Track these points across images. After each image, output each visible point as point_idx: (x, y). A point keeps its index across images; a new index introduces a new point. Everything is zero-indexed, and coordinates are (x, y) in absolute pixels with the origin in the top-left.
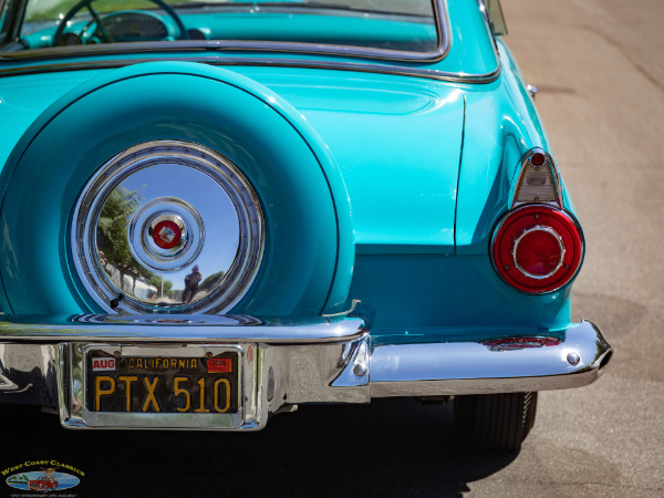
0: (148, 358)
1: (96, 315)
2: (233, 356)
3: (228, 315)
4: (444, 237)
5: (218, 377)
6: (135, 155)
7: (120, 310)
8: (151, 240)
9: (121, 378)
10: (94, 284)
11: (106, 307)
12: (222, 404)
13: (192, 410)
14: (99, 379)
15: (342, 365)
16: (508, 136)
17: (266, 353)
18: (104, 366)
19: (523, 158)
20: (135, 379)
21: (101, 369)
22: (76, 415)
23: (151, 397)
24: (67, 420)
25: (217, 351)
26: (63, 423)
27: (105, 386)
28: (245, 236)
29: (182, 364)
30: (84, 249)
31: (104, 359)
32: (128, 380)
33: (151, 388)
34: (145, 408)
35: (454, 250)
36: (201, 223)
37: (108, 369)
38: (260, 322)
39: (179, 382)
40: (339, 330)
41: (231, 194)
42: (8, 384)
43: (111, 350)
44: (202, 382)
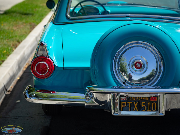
0: (135, 97)
1: (120, 86)
2: (157, 97)
3: (153, 86)
5: (153, 102)
6: (128, 45)
7: (126, 85)
8: (134, 67)
9: (128, 102)
10: (119, 78)
11: (122, 84)
12: (154, 109)
13: (146, 111)
14: (122, 103)
17: (166, 96)
20: (132, 102)
21: (123, 100)
22: (116, 112)
23: (136, 107)
24: (114, 113)
25: (153, 95)
27: (124, 104)
28: (158, 66)
29: (144, 99)
30: (116, 68)
31: (123, 97)
32: (130, 103)
33: (136, 105)
34: (134, 110)
36: (147, 63)
37: (125, 100)
39: (143, 103)
41: (154, 54)
42: (97, 104)
43: (125, 95)
44: (149, 103)
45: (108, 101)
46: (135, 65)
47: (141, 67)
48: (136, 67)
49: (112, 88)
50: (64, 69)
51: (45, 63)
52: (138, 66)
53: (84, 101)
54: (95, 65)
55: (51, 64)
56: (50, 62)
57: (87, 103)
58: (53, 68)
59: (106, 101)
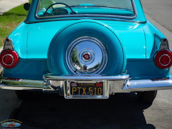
0: (84, 83)
1: (72, 75)
2: (102, 83)
3: (100, 74)
4: (143, 57)
5: (99, 87)
6: (79, 40)
7: (76, 73)
8: (83, 58)
9: (78, 88)
10: (71, 68)
11: (73, 72)
12: (100, 93)
13: (93, 94)
14: (73, 88)
15: (124, 85)
16: (155, 36)
17: (109, 82)
18: (74, 85)
19: (161, 41)
20: (81, 88)
22: (68, 96)
23: (84, 92)
24: (66, 97)
25: (99, 82)
26: (65, 97)
27: (74, 89)
28: (103, 57)
29: (91, 85)
30: (68, 59)
32: (79, 88)
33: (84, 90)
34: (83, 94)
35: (146, 60)
36: (94, 54)
37: (75, 86)
38: (106, 75)
39: (90, 88)
40: (124, 77)
41: (100, 48)
42: (52, 89)
43: (75, 82)
44: (95, 88)
46: (84, 56)
47: (89, 58)
48: (85, 58)
49: (65, 76)
50: (27, 60)
51: (11, 55)
52: (87, 57)
53: (42, 86)
54: (51, 56)
55: (16, 56)
56: (15, 55)
57: (44, 88)
58: (18, 60)
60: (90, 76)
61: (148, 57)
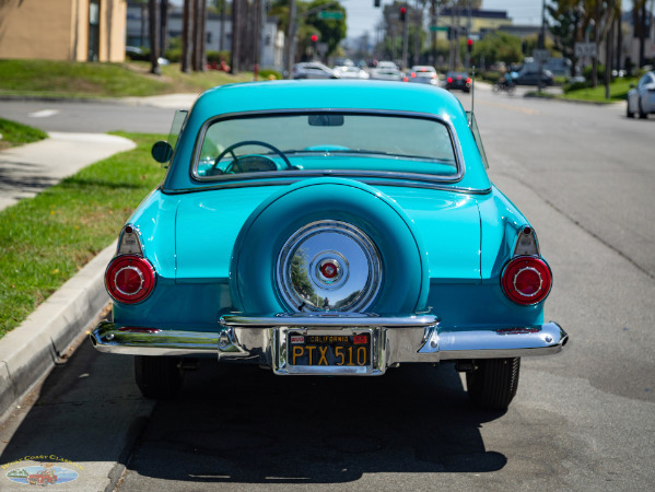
0: (322, 336)
1: (292, 314)
2: (368, 335)
3: (365, 312)
4: (474, 274)
5: (359, 346)
6: (309, 228)
7: (303, 311)
8: (321, 274)
9: (307, 347)
10: (290, 298)
11: (296, 310)
12: (362, 362)
13: (345, 364)
14: (295, 348)
15: (424, 342)
16: (506, 222)
19: (518, 232)
20: (314, 347)
21: (296, 342)
22: (283, 368)
23: (323, 357)
24: (277, 370)
25: (359, 332)
26: (275, 371)
27: (298, 351)
29: (340, 339)
30: (283, 277)
31: (297, 337)
32: (311, 348)
33: (323, 352)
34: (320, 363)
35: (481, 282)
36: (348, 265)
37: (300, 342)
38: (378, 315)
39: (339, 349)
40: (424, 320)
41: (364, 249)
42: (243, 352)
43: (301, 332)
44: (350, 349)
45: (264, 350)
46: (322, 269)
47: (335, 274)
48: (324, 274)
49: (275, 316)
50: (176, 281)
51: (136, 269)
52: (330, 271)
53: (216, 346)
54: (239, 274)
55: (150, 272)
56: (145, 268)
57: (222, 351)
58: (153, 281)
59: (261, 349)
60: (336, 316)
61: (487, 275)
